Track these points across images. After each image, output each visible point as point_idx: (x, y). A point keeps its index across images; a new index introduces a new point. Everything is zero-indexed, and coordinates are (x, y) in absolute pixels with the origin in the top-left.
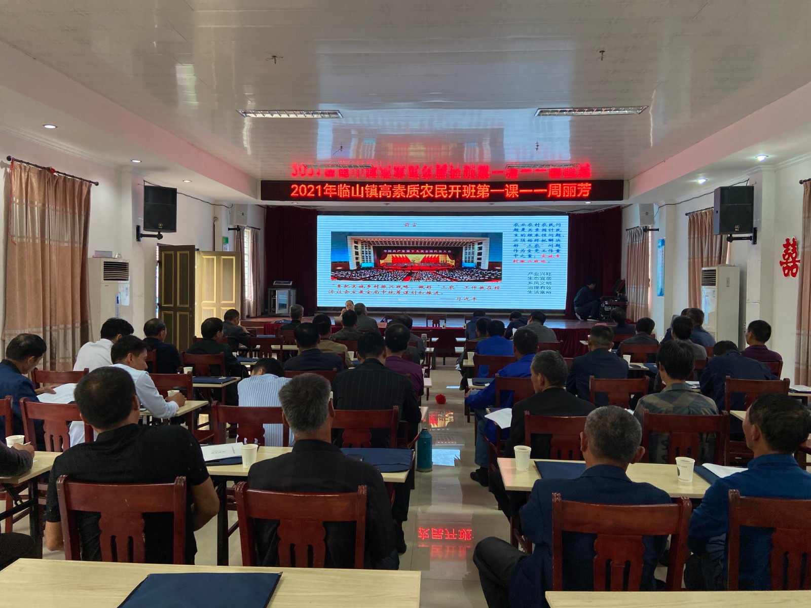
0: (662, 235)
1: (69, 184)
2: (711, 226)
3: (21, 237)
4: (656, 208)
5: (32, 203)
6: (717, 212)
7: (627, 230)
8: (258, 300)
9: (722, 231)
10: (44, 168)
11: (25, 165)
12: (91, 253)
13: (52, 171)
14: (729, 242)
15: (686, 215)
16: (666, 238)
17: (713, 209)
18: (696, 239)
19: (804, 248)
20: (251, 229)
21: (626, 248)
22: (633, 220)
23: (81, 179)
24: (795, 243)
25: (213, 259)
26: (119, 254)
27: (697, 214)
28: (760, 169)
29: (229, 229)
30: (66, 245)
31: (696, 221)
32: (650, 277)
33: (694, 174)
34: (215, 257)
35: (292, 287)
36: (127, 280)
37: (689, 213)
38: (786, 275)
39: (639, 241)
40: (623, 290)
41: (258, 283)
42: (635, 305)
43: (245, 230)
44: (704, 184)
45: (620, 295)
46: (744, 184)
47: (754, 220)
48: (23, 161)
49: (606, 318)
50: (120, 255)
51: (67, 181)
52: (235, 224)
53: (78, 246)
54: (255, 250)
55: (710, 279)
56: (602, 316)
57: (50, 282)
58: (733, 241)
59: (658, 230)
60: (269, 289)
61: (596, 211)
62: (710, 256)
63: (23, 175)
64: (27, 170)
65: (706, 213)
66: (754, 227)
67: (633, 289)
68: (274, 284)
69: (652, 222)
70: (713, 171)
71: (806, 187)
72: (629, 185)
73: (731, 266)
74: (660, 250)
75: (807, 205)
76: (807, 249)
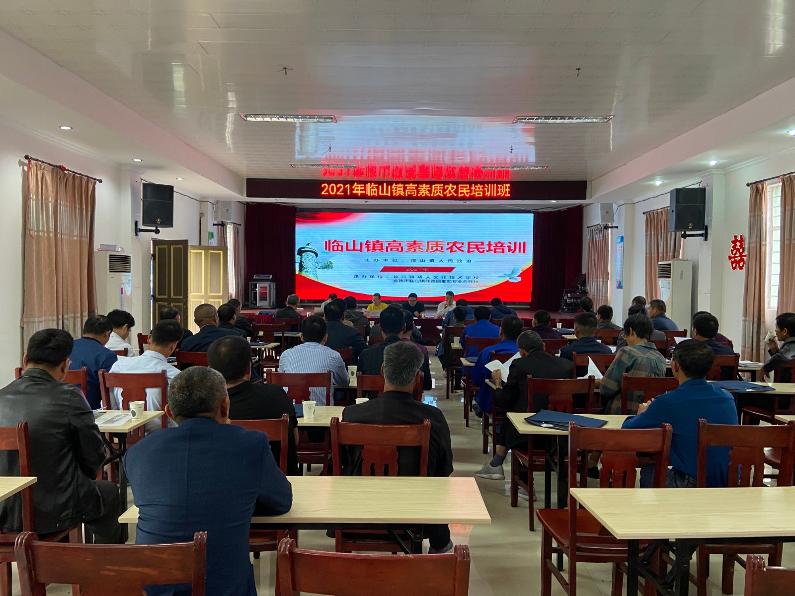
0: (621, 232)
1: (77, 182)
2: (666, 223)
3: (38, 231)
4: (615, 206)
5: (47, 199)
6: (673, 211)
7: (588, 227)
8: (239, 293)
9: (677, 228)
10: (56, 166)
11: (40, 163)
12: (96, 246)
13: (63, 169)
14: (682, 239)
15: (644, 213)
16: (625, 235)
17: (669, 208)
18: (652, 236)
19: (749, 243)
20: (232, 225)
21: (587, 245)
22: (594, 218)
23: (87, 176)
24: (742, 240)
25: (201, 253)
26: (121, 248)
27: (653, 213)
28: (711, 173)
29: (214, 225)
30: (75, 238)
31: (652, 219)
32: (609, 271)
33: (652, 177)
34: (203, 252)
35: (271, 281)
36: (130, 272)
37: (646, 212)
38: (734, 268)
39: (599, 238)
40: (584, 283)
41: (239, 277)
42: (595, 297)
43: (228, 226)
44: (661, 185)
45: (581, 289)
46: (697, 186)
47: (706, 219)
48: (39, 159)
49: (568, 310)
50: (123, 248)
51: (76, 178)
52: (220, 220)
53: (86, 240)
54: (237, 245)
55: (665, 272)
56: (565, 307)
57: (62, 275)
58: (687, 238)
59: (617, 227)
60: (250, 283)
61: (559, 209)
62: (665, 251)
63: (38, 172)
64: (42, 168)
65: (662, 212)
66: (706, 225)
67: (594, 282)
68: (254, 277)
69: (613, 221)
70: (668, 174)
71: (752, 189)
72: (592, 186)
73: (685, 260)
74: (620, 246)
75: (753, 206)
76: (753, 245)
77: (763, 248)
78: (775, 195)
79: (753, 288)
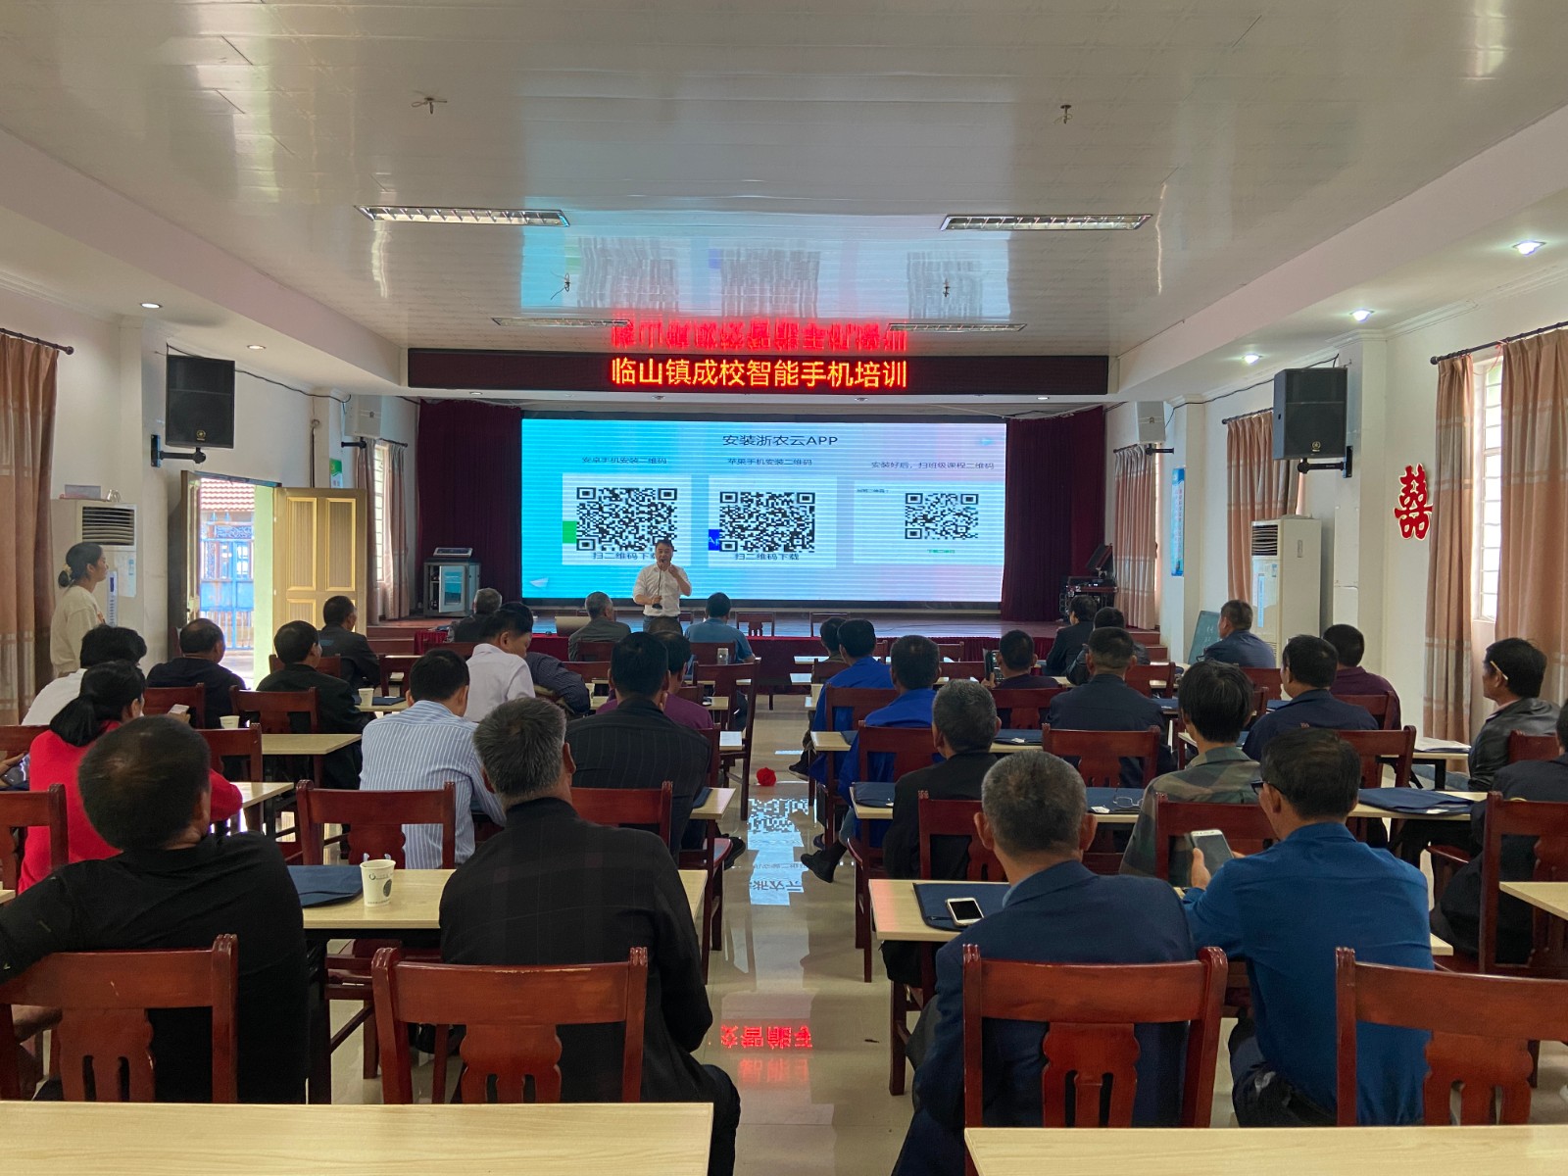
0: (1179, 460)
1: (12, 351)
2: (1269, 443)
4: (1168, 409)
6: (1279, 417)
7: (1115, 451)
8: (403, 585)
9: (1289, 452)
12: (56, 490)
14: (1301, 474)
15: (1224, 422)
16: (1187, 467)
17: (1273, 411)
18: (1241, 469)
19: (1439, 483)
20: (388, 445)
21: (1115, 487)
22: (1126, 433)
23: (37, 340)
24: (1422, 476)
25: (311, 503)
26: (114, 493)
27: (1243, 421)
28: (1358, 337)
29: (344, 444)
31: (1240, 433)
32: (1157, 541)
33: (1237, 345)
34: (314, 500)
35: (472, 560)
36: (131, 544)
37: (1229, 420)
38: (1407, 535)
39: (1136, 472)
40: (1108, 565)
41: (402, 552)
42: (1130, 593)
43: (376, 446)
44: (1257, 364)
45: (1103, 574)
46: (1329, 365)
47: (1348, 433)
50: (117, 493)
51: (7, 346)
52: (356, 434)
53: (30, 476)
54: (397, 486)
55: (1267, 542)
58: (1310, 472)
59: (1171, 451)
60: (426, 564)
61: (1057, 415)
62: (1266, 499)
65: (1259, 419)
66: (1347, 444)
67: (1127, 562)
68: (435, 553)
69: (1163, 437)
70: (1272, 340)
71: (1442, 370)
72: (1119, 364)
73: (1305, 518)
74: (1176, 489)
75: (1444, 404)
76: (1445, 487)
77: (1466, 492)
78: (1490, 381)
79: (1447, 576)
